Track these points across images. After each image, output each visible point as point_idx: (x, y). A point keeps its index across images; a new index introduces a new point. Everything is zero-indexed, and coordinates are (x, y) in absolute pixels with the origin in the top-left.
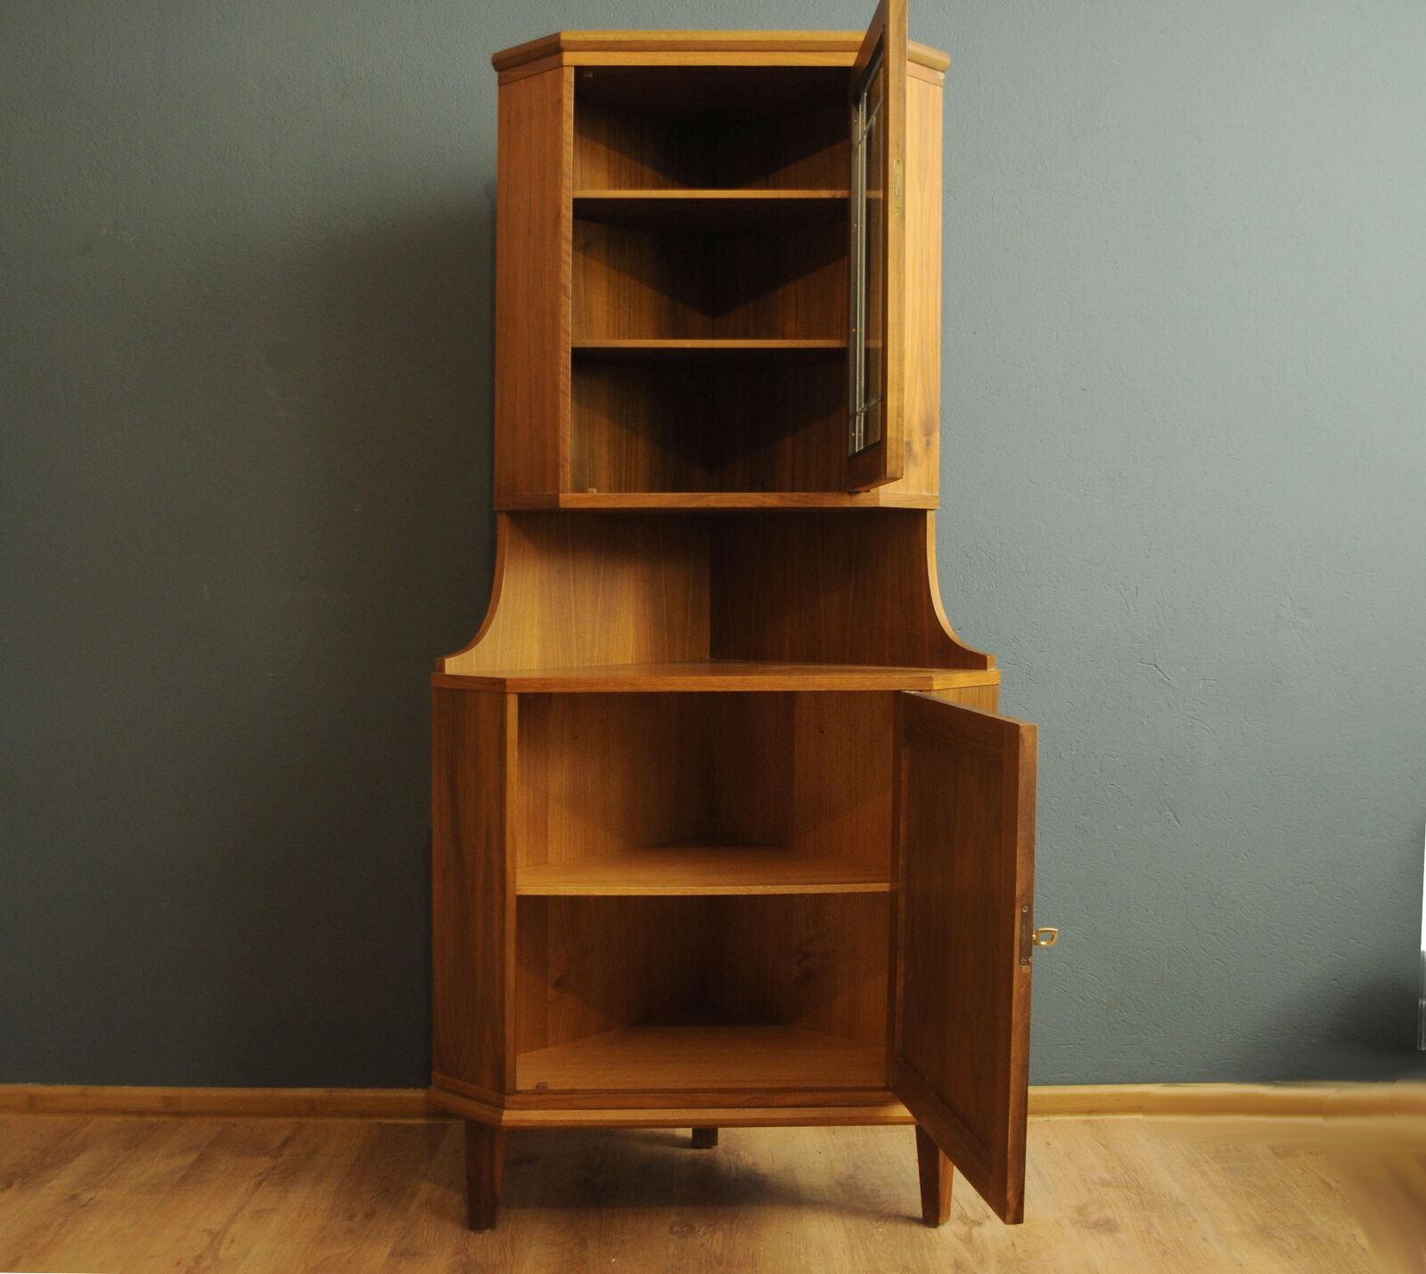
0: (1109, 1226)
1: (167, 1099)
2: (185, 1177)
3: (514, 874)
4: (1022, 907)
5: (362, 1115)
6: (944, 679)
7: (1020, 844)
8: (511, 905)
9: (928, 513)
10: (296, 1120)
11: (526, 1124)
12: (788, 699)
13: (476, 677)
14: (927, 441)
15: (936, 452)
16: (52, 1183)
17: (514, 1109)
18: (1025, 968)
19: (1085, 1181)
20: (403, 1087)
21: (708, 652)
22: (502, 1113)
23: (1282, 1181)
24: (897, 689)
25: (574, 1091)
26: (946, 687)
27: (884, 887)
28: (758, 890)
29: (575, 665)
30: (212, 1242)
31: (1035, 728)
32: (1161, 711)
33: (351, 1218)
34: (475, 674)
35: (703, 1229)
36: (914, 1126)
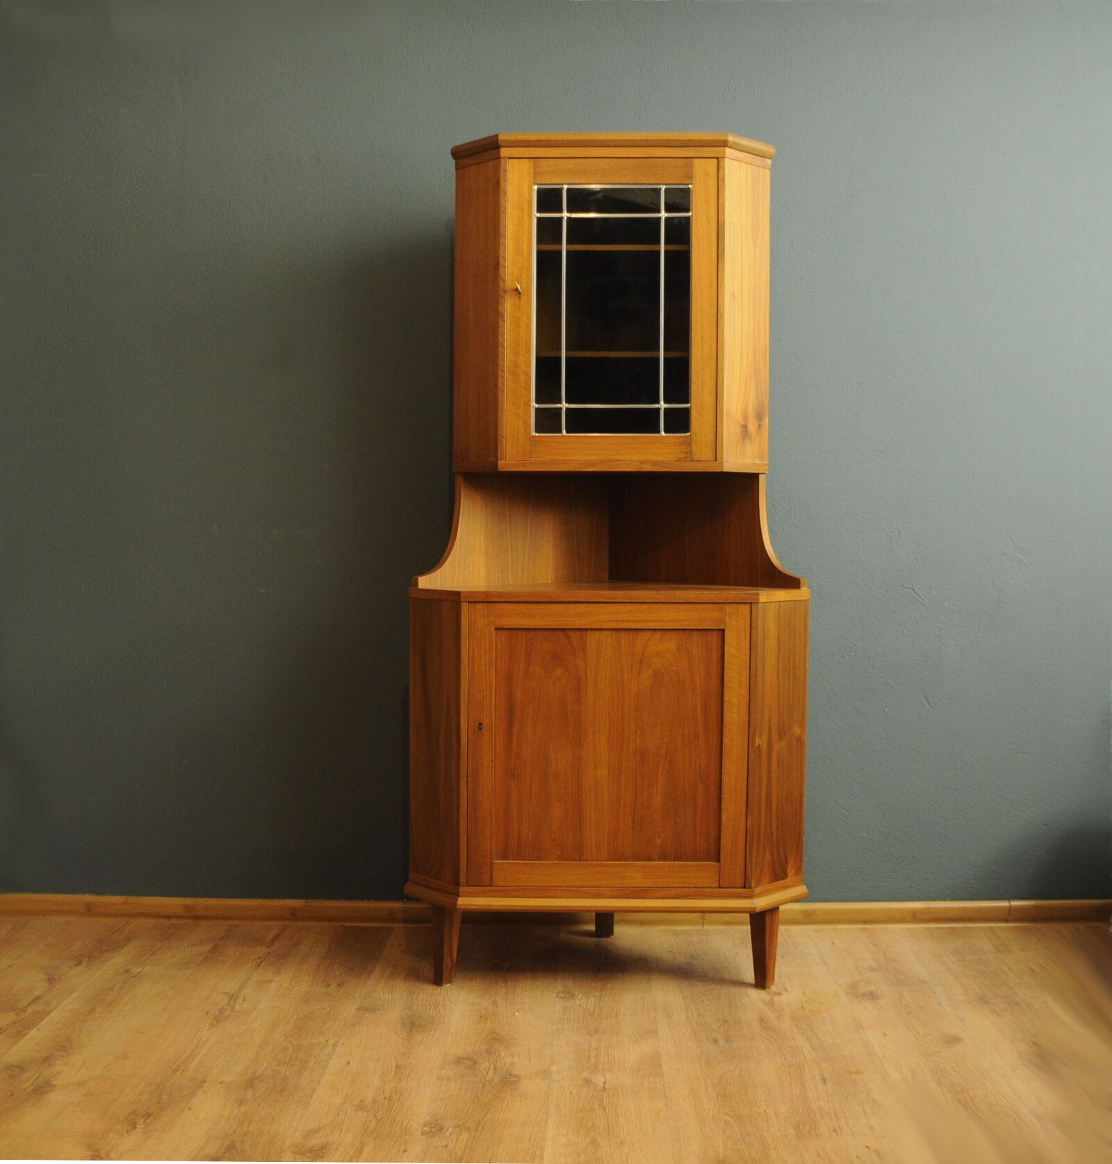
0: (872, 996)
1: (187, 907)
2: (206, 959)
5: (331, 920)
6: (768, 595)
9: (760, 476)
10: (280, 923)
13: (440, 591)
14: (759, 424)
15: (766, 433)
16: (110, 962)
17: (466, 897)
19: (858, 967)
20: (360, 900)
21: (607, 575)
22: (457, 899)
23: (1000, 968)
26: (769, 601)
29: (511, 583)
30: (230, 1000)
32: (917, 623)
33: (328, 986)
34: (439, 589)
35: (580, 996)
36: (748, 915)
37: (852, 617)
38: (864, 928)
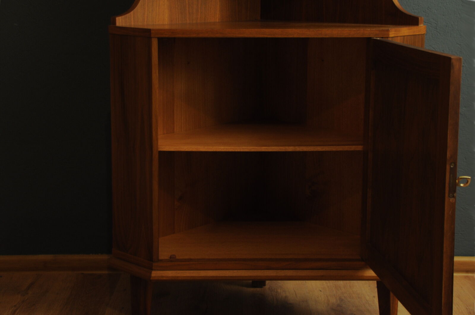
3: (157, 140)
4: (451, 164)
6: (395, 31)
7: (450, 127)
8: (156, 156)
11: (164, 278)
12: (304, 42)
13: (134, 28)
17: (158, 270)
18: (452, 200)
22: (151, 273)
24: (368, 36)
25: (190, 260)
26: (396, 35)
27: (360, 148)
28: (290, 149)
31: (460, 59)
34: (133, 27)
36: (376, 282)
37: (460, 45)
38: (467, 276)
